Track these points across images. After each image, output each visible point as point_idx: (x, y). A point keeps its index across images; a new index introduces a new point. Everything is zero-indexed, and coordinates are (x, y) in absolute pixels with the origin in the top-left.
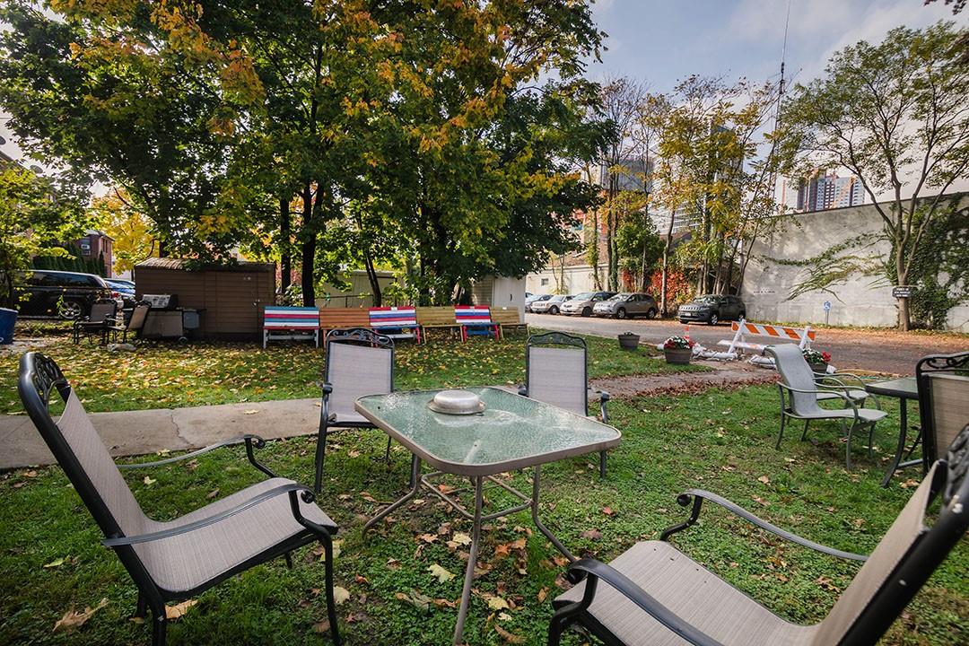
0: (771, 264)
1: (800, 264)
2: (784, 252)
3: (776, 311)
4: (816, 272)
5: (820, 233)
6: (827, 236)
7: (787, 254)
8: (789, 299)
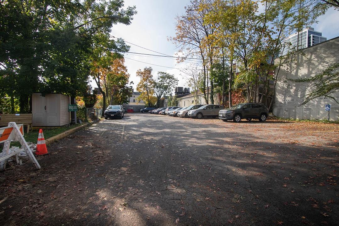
0: (291, 83)
1: (308, 81)
2: (299, 74)
3: (295, 112)
4: (320, 85)
5: (321, 58)
6: (327, 60)
7: (301, 75)
8: (303, 104)
